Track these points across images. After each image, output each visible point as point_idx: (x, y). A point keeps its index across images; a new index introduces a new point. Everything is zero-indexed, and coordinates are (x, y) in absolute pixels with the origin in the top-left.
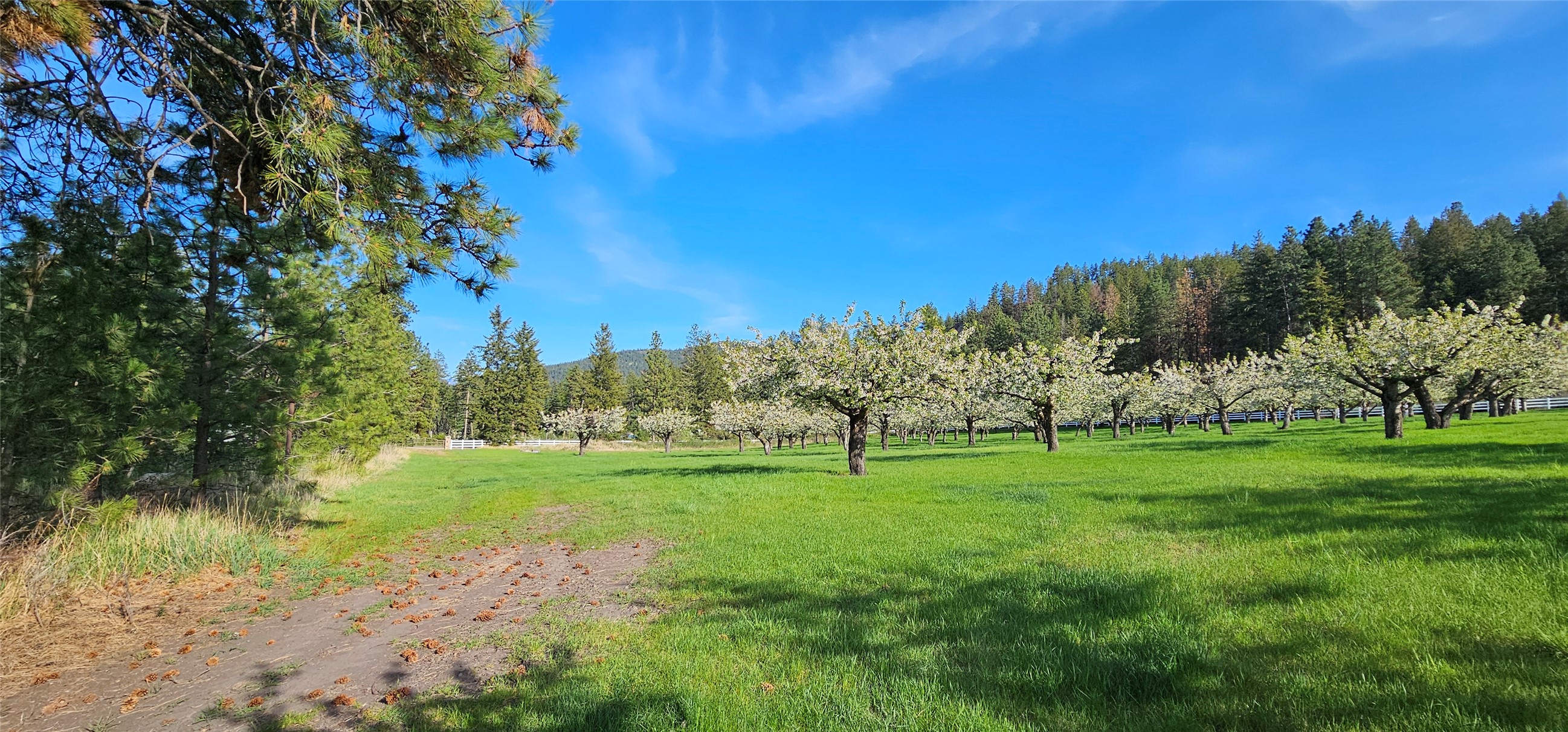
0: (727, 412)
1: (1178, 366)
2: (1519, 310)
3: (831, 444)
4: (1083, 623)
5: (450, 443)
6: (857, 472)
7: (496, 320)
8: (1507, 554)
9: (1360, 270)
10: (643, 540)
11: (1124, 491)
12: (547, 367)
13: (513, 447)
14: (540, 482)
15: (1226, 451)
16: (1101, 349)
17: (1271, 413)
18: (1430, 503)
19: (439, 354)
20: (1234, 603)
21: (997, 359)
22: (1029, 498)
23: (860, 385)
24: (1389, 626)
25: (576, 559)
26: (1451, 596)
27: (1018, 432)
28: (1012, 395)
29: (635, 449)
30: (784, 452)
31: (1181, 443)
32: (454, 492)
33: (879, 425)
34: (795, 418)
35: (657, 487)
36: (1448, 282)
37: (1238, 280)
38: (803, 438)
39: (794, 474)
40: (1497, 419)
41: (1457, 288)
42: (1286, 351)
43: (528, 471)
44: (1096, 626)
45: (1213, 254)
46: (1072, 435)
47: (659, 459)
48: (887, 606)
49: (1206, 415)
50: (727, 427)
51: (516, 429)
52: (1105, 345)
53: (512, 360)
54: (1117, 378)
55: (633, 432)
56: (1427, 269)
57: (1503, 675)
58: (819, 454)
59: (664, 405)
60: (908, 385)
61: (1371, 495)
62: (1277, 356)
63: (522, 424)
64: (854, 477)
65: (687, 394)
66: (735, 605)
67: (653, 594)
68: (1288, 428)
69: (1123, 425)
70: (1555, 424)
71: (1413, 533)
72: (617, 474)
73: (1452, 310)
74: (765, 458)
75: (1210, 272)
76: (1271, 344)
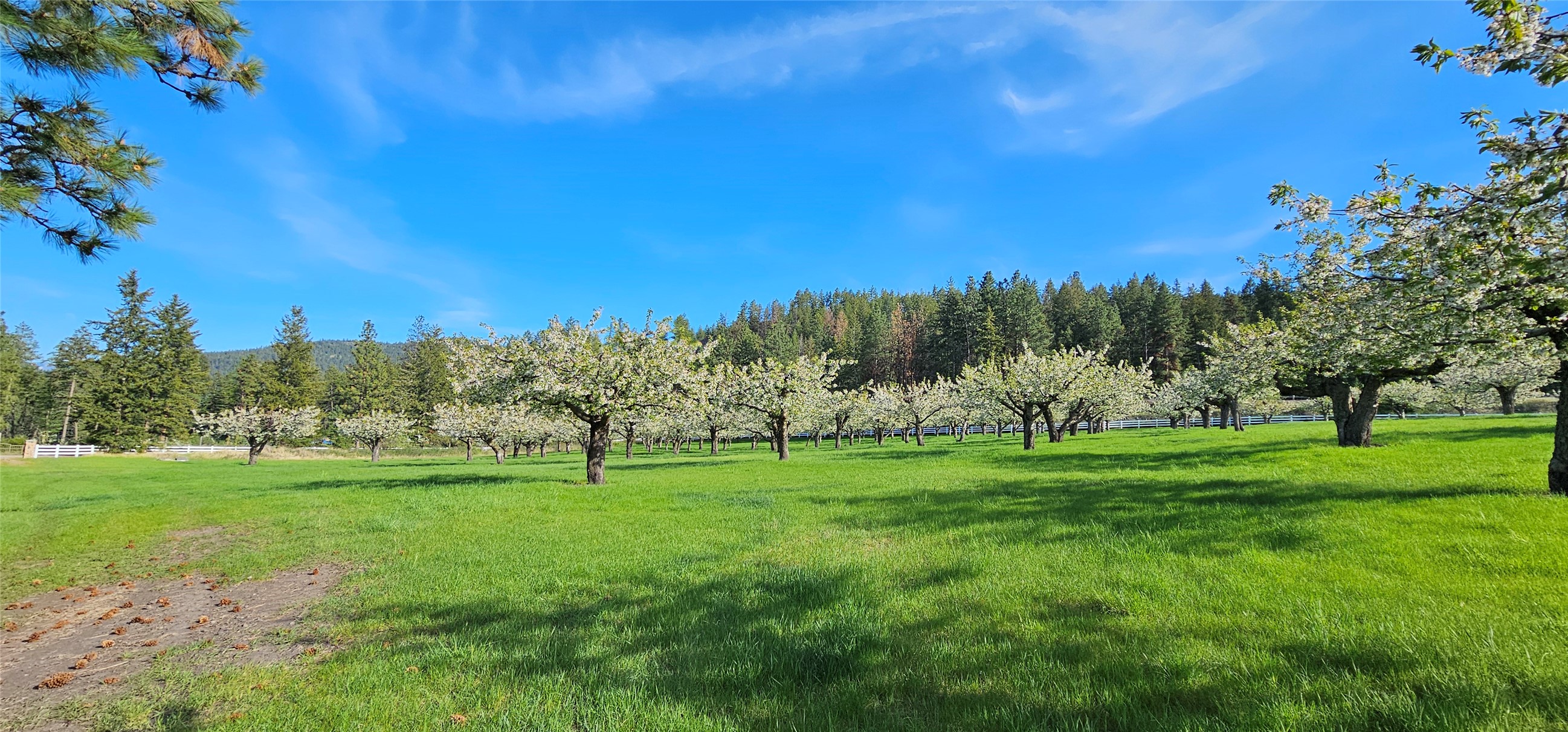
0: (454, 417)
1: (888, 386)
2: (1105, 356)
3: (574, 452)
4: (785, 616)
5: (34, 449)
6: (594, 481)
7: (129, 290)
8: (1084, 536)
9: (1016, 317)
10: (324, 565)
11: (837, 495)
12: (208, 354)
13: (146, 455)
14: (180, 498)
15: (917, 459)
16: (827, 367)
17: (953, 428)
18: (1043, 499)
19: (24, 327)
20: (906, 587)
21: (739, 373)
22: (755, 503)
23: (602, 391)
24: (1007, 597)
25: (220, 594)
26: (1047, 570)
27: (757, 442)
28: (751, 407)
29: (331, 457)
30: (519, 461)
31: (887, 453)
32: (28, 515)
33: (625, 433)
34: (535, 425)
35: (351, 502)
36: (1069, 332)
37: (936, 317)
38: (542, 446)
39: (525, 485)
40: (1092, 435)
41: (1074, 336)
42: (964, 378)
43: (164, 485)
44: (796, 618)
45: (919, 293)
46: (803, 445)
47: (362, 469)
48: (606, 617)
49: (907, 429)
50: (452, 432)
51: (153, 432)
52: (830, 364)
53: (152, 342)
54: (839, 394)
55: (330, 436)
56: (1057, 320)
57: (1070, 628)
58: (559, 462)
59: (374, 406)
60: (651, 393)
61: (1009, 494)
62: (958, 381)
63: (162, 426)
64: (592, 486)
65: (404, 394)
66: (433, 632)
67: (331, 629)
68: (963, 441)
69: (846, 436)
70: (1123, 440)
71: (1031, 522)
72: (298, 487)
73: (1068, 353)
74: (495, 467)
75: (917, 308)
76: (953, 373)
